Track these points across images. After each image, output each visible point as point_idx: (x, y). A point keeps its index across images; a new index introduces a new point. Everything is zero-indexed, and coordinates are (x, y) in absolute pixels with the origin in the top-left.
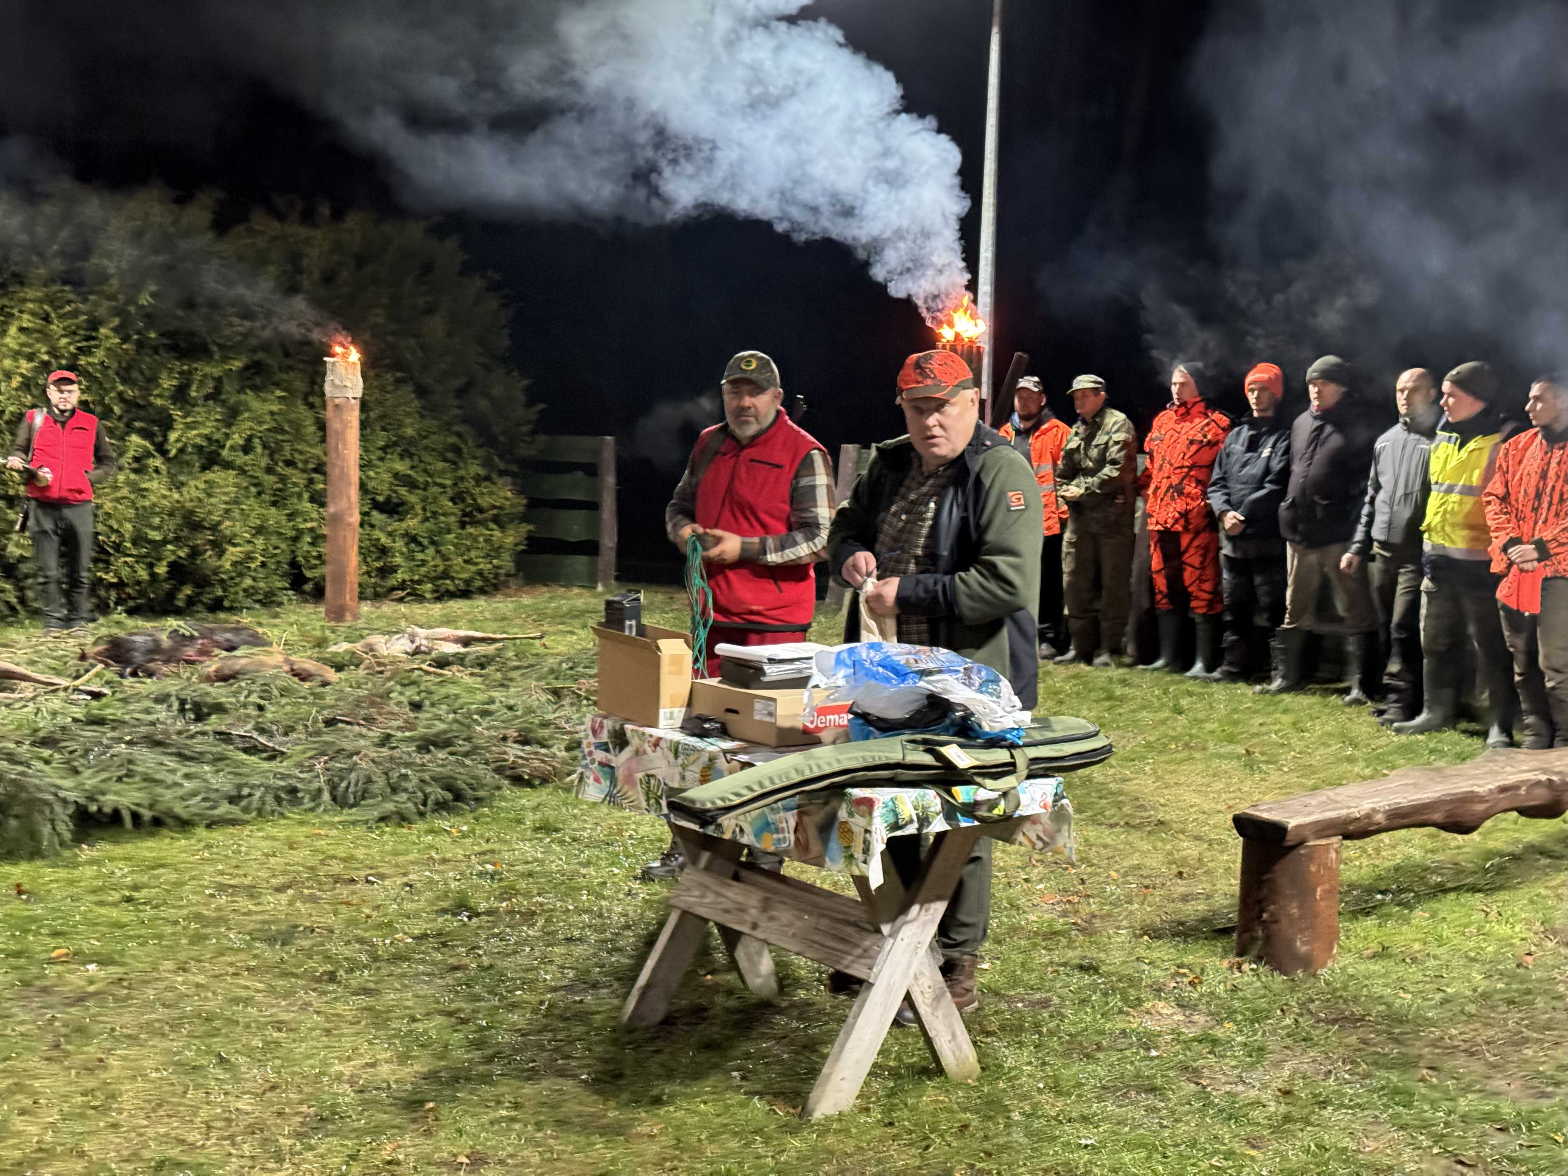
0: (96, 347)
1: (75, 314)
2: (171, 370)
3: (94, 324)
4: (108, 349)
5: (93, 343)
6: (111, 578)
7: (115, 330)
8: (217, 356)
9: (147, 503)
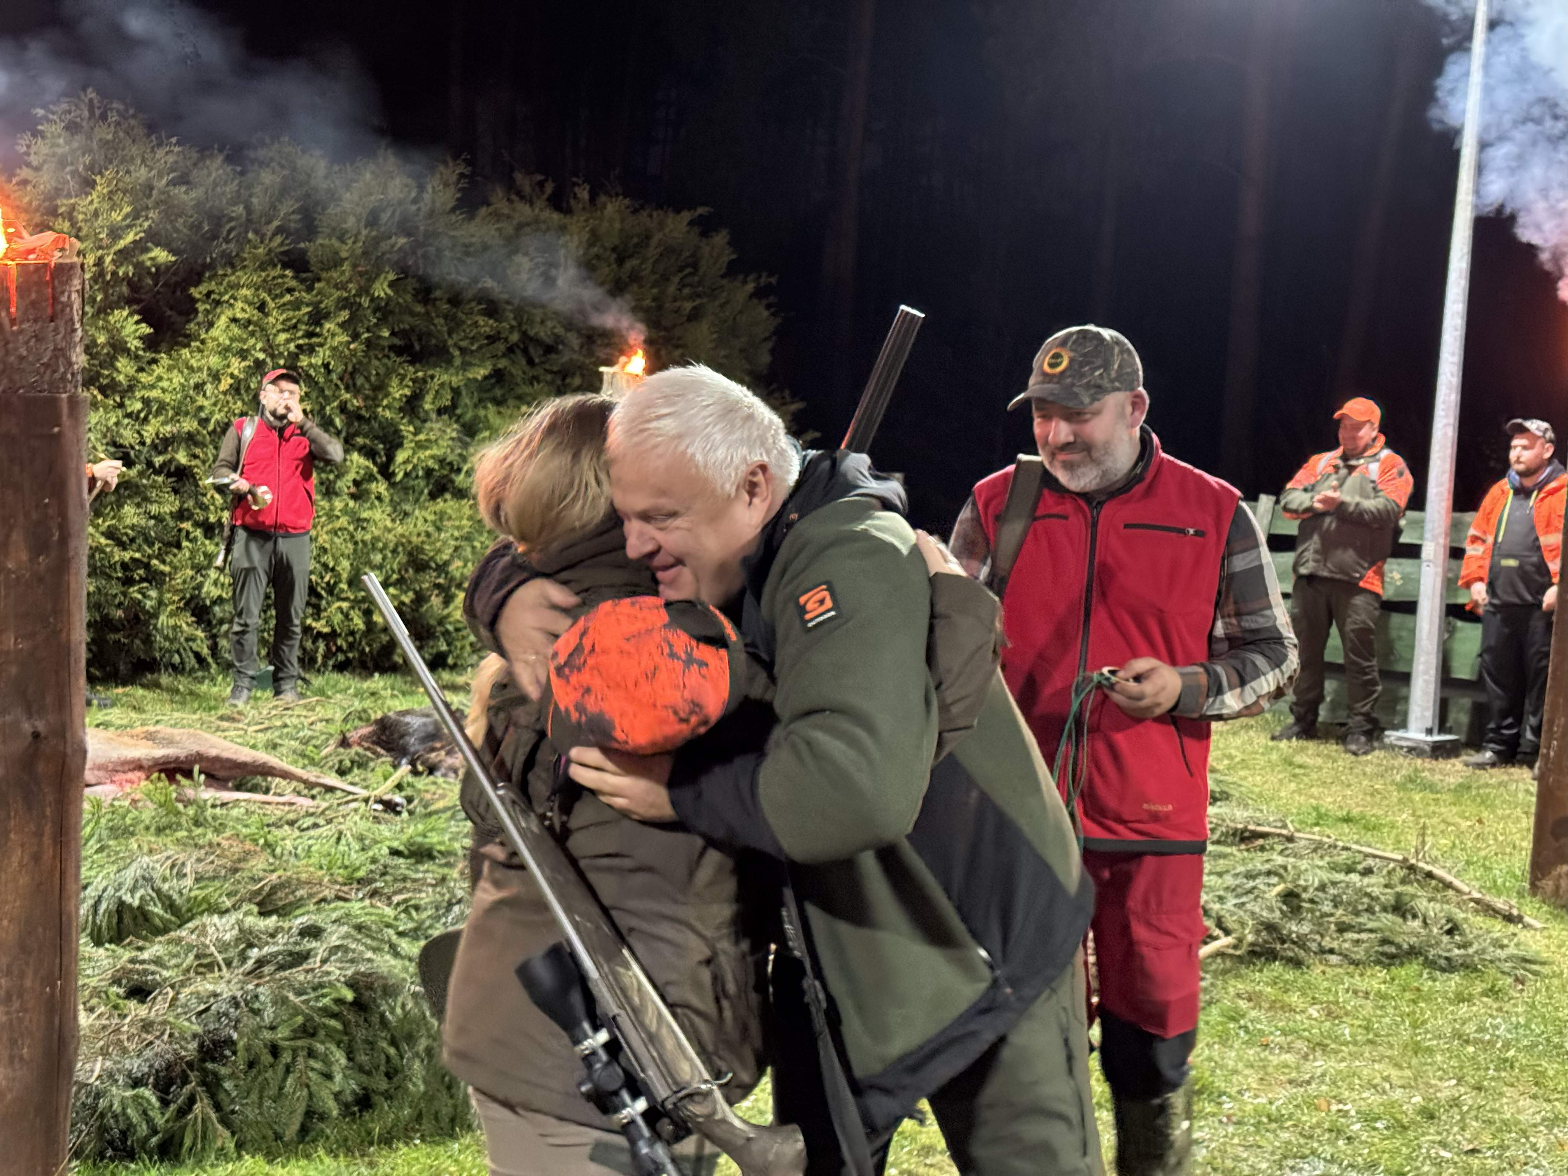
0: (321, 345)
1: (296, 305)
2: (403, 378)
3: (318, 317)
4: (333, 349)
5: (315, 340)
6: (320, 626)
7: (342, 325)
8: (458, 362)
9: (368, 537)
